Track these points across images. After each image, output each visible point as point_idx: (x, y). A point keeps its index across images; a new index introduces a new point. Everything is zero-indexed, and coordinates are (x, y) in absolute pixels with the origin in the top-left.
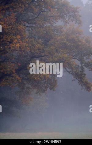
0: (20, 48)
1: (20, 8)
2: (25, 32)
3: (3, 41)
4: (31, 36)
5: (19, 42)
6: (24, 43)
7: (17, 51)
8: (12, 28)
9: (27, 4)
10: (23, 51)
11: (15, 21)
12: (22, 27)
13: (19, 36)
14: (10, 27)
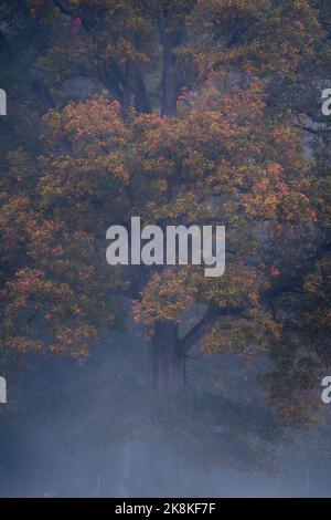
0: (282, 211)
1: (284, 61)
2: (299, 150)
3: (216, 183)
4: (323, 166)
5: (276, 190)
6: (296, 194)
7: (267, 223)
8: (253, 137)
9: (310, 45)
10: (292, 222)
11: (264, 110)
12: (288, 130)
13: (278, 166)
14: (245, 130)
